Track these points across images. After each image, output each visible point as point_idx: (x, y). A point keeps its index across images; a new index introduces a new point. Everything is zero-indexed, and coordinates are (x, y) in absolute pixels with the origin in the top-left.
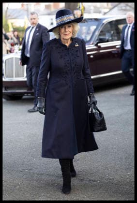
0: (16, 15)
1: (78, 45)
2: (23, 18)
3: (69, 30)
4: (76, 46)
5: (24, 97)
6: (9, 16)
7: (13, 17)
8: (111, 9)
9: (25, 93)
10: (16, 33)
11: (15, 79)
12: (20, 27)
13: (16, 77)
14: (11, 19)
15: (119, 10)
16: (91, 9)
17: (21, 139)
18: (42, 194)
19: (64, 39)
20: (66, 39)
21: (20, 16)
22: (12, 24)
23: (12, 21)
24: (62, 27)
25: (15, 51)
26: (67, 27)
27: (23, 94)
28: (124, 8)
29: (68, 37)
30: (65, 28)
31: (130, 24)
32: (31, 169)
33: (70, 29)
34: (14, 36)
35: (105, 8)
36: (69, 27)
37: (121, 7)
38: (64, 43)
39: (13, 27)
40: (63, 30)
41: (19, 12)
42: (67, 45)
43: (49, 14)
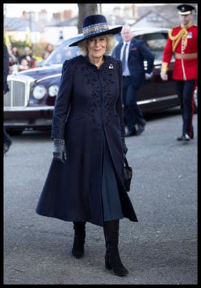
1: (112, 68)
2: (25, 30)
3: (101, 44)
4: (110, 68)
5: (24, 132)
7: (12, 28)
8: (138, 21)
9: (28, 127)
10: (15, 49)
11: (13, 109)
12: (20, 42)
13: (14, 106)
14: (9, 31)
15: (148, 21)
16: (112, 20)
17: (18, 186)
18: (47, 258)
19: (93, 57)
20: (97, 58)
21: (20, 27)
22: (10, 37)
23: (11, 33)
24: (91, 40)
25: (13, 73)
26: (98, 40)
27: (22, 128)
28: (154, 19)
29: (100, 54)
30: (96, 42)
31: (127, 41)
32: (32, 226)
33: (104, 43)
34: (13, 53)
35: (130, 19)
36: (101, 40)
37: (151, 18)
38: (93, 63)
39: (11, 41)
40: (92, 44)
41: (19, 22)
42: (98, 65)
43: (58, 26)
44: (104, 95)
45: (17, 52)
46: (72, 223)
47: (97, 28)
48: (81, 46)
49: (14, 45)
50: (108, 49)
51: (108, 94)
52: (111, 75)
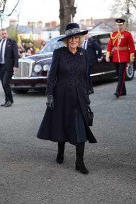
0: (23, 31)
2: (29, 33)
3: (76, 40)
5: (29, 91)
6: (19, 31)
8: (94, 27)
9: (30, 88)
10: (24, 44)
11: (22, 78)
12: (27, 39)
13: (23, 76)
14: (20, 33)
15: (100, 28)
17: (26, 122)
19: (71, 48)
20: (73, 48)
21: (26, 31)
22: (21, 37)
23: (21, 35)
24: (70, 38)
25: (23, 57)
26: (74, 38)
27: (28, 89)
28: (104, 27)
29: (75, 46)
30: (73, 39)
31: (86, 39)
32: (33, 145)
33: (77, 40)
34: (22, 46)
35: (90, 26)
36: (76, 38)
37: (102, 26)
38: (71, 51)
39: (21, 39)
40: (71, 40)
41: (26, 28)
42: (74, 52)
43: (48, 30)
44: (77, 69)
45: (25, 46)
46: (57, 143)
47: (74, 31)
48: (64, 41)
49: (23, 41)
50: (80, 43)
51: (79, 70)
52: (81, 58)
